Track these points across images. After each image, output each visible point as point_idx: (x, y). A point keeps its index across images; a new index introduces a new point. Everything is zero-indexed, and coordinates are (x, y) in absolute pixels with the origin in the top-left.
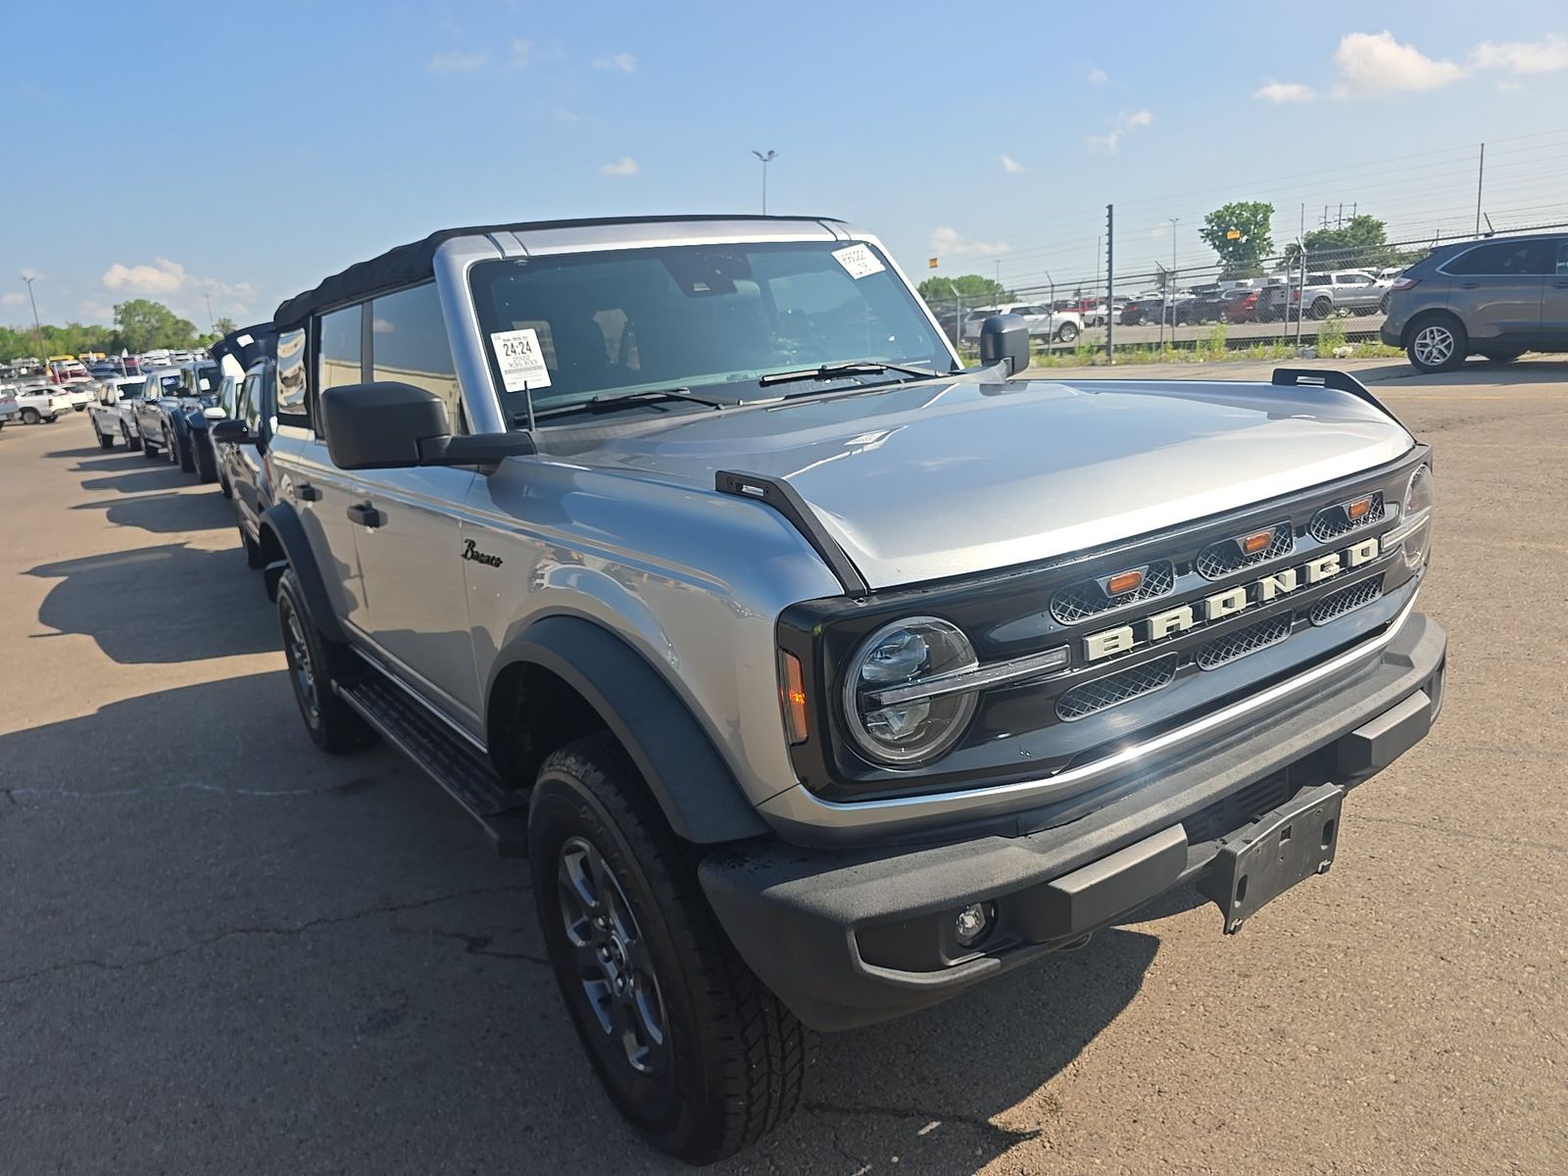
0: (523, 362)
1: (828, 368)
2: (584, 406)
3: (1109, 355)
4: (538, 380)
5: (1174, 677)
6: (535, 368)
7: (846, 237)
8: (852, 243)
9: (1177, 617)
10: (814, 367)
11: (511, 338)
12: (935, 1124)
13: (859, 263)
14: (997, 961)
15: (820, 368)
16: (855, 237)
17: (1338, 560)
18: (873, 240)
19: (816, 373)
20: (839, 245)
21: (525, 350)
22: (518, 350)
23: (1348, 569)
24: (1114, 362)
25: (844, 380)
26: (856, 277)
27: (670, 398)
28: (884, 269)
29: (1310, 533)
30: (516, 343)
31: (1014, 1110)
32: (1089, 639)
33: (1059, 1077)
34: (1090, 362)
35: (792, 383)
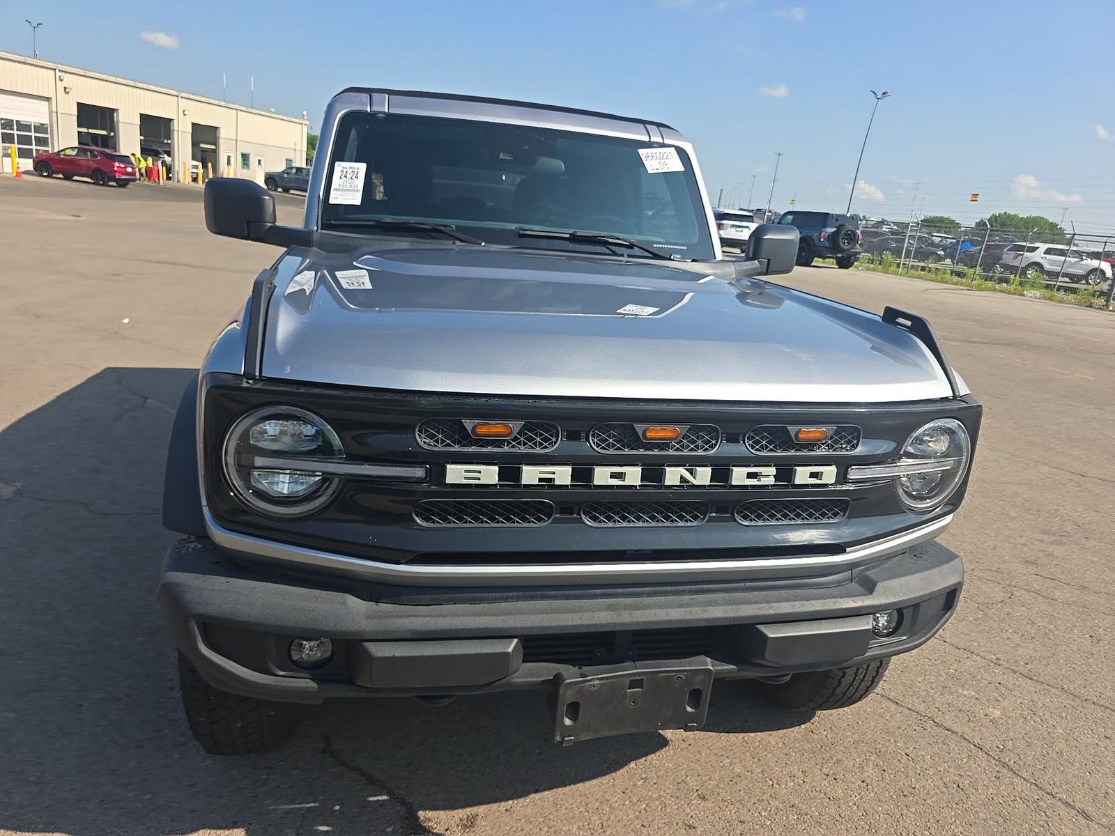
0: (348, 185)
1: (578, 234)
2: (372, 223)
3: (1107, 301)
4: (353, 199)
5: (550, 521)
6: (355, 190)
7: (660, 140)
8: (663, 145)
9: (554, 473)
10: (566, 232)
11: (348, 167)
12: (385, 797)
13: (660, 161)
14: (312, 685)
15: (572, 232)
16: (667, 142)
17: (775, 474)
18: (688, 147)
19: (568, 236)
20: (649, 145)
21: (354, 177)
22: (349, 176)
23: (792, 486)
24: (1111, 308)
25: (591, 247)
26: (649, 172)
27: (435, 230)
28: (682, 169)
29: (744, 442)
30: (350, 171)
31: (442, 814)
32: (449, 466)
33: (495, 806)
34: (1088, 304)
35: (544, 240)
